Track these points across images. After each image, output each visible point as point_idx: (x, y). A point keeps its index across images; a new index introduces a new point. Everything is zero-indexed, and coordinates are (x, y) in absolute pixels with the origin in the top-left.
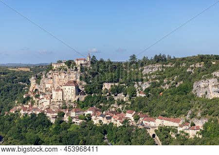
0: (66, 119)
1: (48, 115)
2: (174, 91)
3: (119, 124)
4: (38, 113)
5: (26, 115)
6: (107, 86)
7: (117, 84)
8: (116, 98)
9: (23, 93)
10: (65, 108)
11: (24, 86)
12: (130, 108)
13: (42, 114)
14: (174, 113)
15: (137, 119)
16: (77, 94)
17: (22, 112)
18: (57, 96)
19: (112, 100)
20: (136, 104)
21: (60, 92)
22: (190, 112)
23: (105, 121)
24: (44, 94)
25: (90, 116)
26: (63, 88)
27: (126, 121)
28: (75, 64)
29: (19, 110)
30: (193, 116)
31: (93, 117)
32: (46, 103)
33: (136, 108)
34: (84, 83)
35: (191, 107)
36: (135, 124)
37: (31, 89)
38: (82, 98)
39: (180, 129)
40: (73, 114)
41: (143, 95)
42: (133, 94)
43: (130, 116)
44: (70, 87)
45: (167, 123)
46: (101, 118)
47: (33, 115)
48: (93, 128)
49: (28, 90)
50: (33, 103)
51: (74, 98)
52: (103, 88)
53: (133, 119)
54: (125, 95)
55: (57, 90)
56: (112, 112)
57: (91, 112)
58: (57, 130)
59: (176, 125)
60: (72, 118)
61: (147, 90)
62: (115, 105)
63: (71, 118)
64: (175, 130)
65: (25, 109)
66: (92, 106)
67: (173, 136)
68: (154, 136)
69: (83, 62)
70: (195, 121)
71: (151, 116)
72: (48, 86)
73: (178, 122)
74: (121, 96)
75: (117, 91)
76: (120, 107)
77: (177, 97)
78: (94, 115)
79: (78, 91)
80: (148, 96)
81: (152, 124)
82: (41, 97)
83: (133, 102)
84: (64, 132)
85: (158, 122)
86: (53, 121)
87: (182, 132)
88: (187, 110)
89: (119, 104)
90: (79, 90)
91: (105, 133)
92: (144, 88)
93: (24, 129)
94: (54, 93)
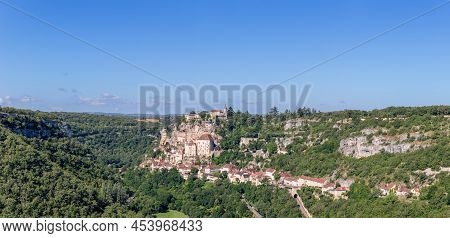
0: (200, 175)
1: (181, 170)
2: (319, 149)
3: (258, 183)
4: (170, 168)
5: (157, 170)
6: (245, 141)
7: (255, 139)
8: (254, 155)
9: (154, 146)
10: (199, 164)
11: (154, 139)
12: (270, 166)
13: (174, 170)
14: (318, 172)
15: (277, 179)
16: (212, 149)
17: (153, 166)
18: (189, 150)
19: (250, 156)
20: (277, 161)
21: (194, 147)
22: (335, 172)
23: (242, 180)
24: (176, 148)
25: (225, 174)
26: (196, 142)
27: (266, 179)
28: (209, 116)
29: (150, 164)
30: (338, 176)
31: (229, 175)
32: (178, 158)
33: (276, 166)
34: (220, 138)
35: (337, 166)
36: (275, 183)
37: (161, 143)
38: (218, 154)
39: (324, 190)
40: (207, 171)
41: (284, 153)
42: (274, 151)
43: (269, 174)
44: (205, 142)
45: (311, 183)
46: (238, 176)
47: (165, 171)
48: (230, 186)
49: (158, 143)
50: (164, 157)
51: (208, 154)
52: (241, 143)
53: (273, 178)
54: (265, 152)
55: (190, 145)
56: (250, 170)
57: (227, 170)
58: (190, 187)
59: (320, 185)
60: (207, 175)
61: (289, 147)
62: (253, 163)
63: (205, 175)
64: (318, 191)
65: (156, 164)
66: (228, 162)
67: (317, 196)
68: (295, 196)
69: (218, 114)
70: (340, 181)
71: (293, 175)
72: (180, 139)
73: (322, 182)
74: (260, 152)
75: (256, 147)
76: (259, 164)
77: (322, 155)
78: (231, 172)
79: (213, 147)
80: (290, 154)
81: (294, 183)
82: (173, 151)
83: (273, 160)
84: (198, 189)
85: (300, 182)
86: (186, 177)
87: (327, 193)
88: (333, 169)
89: (258, 162)
90: (215, 146)
91: (243, 192)
92: (285, 145)
93: (155, 185)
94: (187, 147)
